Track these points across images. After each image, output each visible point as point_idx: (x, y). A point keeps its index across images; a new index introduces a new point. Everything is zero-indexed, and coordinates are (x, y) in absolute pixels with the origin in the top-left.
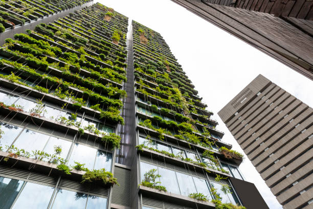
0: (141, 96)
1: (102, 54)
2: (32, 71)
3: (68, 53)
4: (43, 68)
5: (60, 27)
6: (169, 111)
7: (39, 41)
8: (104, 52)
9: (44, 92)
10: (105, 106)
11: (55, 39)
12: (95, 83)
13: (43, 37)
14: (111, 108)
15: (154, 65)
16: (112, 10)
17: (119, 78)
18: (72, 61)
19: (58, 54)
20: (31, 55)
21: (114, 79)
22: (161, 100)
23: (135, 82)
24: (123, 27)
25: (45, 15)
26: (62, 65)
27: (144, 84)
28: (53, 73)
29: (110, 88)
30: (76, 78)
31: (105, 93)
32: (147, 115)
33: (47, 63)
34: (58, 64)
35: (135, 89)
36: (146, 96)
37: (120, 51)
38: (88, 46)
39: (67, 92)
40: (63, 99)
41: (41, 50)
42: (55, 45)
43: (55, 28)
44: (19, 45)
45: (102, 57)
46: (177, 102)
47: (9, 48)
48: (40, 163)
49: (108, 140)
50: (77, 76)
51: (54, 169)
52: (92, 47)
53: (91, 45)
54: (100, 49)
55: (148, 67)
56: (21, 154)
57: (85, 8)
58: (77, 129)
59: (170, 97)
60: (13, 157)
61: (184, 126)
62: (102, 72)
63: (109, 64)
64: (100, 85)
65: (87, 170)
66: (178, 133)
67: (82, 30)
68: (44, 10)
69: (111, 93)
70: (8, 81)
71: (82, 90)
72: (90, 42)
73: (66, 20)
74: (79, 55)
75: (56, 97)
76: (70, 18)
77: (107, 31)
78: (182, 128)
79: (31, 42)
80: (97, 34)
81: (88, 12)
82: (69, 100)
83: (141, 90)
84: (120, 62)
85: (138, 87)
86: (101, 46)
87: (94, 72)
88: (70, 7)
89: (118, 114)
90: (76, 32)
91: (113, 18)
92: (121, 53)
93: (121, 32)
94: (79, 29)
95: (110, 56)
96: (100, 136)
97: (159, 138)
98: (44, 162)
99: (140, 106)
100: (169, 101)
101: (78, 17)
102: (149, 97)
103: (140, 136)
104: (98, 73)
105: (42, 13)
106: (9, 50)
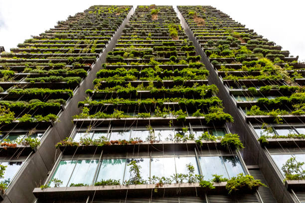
0: (231, 84)
1: (171, 57)
2: (128, 101)
3: (144, 71)
4: (133, 95)
5: (124, 49)
6: (271, 87)
7: (117, 71)
8: (172, 54)
9: (147, 117)
10: (205, 109)
11: (126, 62)
12: (184, 90)
13: (116, 65)
14: (212, 108)
15: (225, 43)
16: (154, 6)
17: (200, 74)
18: (151, 76)
19: (137, 75)
20: (118, 86)
21: (196, 77)
22: (255, 79)
23: (217, 72)
24: (174, 18)
25: (106, 43)
26: (146, 84)
27: (227, 69)
28: (144, 96)
29: (199, 88)
30: (164, 92)
31: (197, 95)
32: (250, 102)
33: (133, 89)
34: (142, 85)
35: (221, 79)
36: (237, 81)
37: (185, 45)
38: (155, 55)
39: (165, 109)
40: (165, 117)
41: (123, 78)
42: (130, 68)
43: (120, 51)
44: (104, 82)
45: (173, 59)
46: (272, 73)
47: (99, 88)
48: (182, 186)
49: (228, 142)
50: (163, 89)
51: (197, 188)
52: (159, 53)
53: (158, 52)
54: (166, 52)
55: (221, 48)
56: (163, 182)
57: (131, 18)
58: (193, 142)
59: (261, 72)
60: (159, 187)
61: (297, 98)
62: (182, 75)
63: (183, 64)
64: (188, 89)
65: (226, 180)
66: (294, 109)
67: (141, 42)
68: (103, 39)
69: (203, 93)
70: (115, 119)
71: (176, 102)
72: (155, 50)
73: (124, 38)
74: (153, 67)
75: (159, 118)
76: (126, 35)
77: (162, 30)
78: (296, 101)
79: (112, 75)
80: (156, 39)
81: (136, 20)
82: (171, 116)
83: (229, 77)
84: (192, 57)
85: (223, 75)
86: (166, 49)
87: (176, 79)
88: (119, 24)
89: (219, 113)
90: (138, 46)
91: (159, 14)
92: (187, 46)
93: (175, 25)
94: (139, 42)
95: (179, 55)
96: (218, 141)
97: (276, 123)
98: (185, 184)
99: (236, 95)
100: (264, 76)
101: (131, 30)
102: (240, 81)
103: (255, 128)
104: (179, 78)
105: (103, 42)
106: (101, 90)
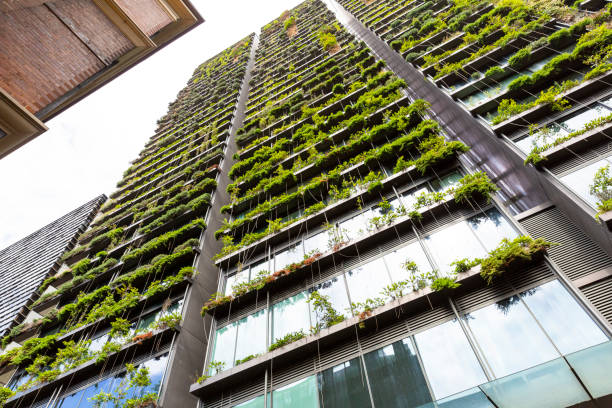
0: (452, 80)
1: (335, 87)
2: (284, 198)
3: (296, 135)
4: (290, 184)
5: (257, 113)
6: (529, 50)
7: (256, 156)
8: (335, 81)
9: (320, 209)
10: (412, 151)
11: (267, 133)
12: (367, 134)
13: (253, 145)
14: (424, 144)
15: (422, 10)
16: (287, 14)
17: (390, 91)
18: (310, 137)
19: (287, 148)
20: (264, 181)
21: (384, 101)
22: (494, 48)
23: (421, 70)
24: (322, 16)
25: (229, 118)
26: (305, 156)
27: (437, 57)
28: (307, 176)
29: (393, 119)
30: (337, 154)
31: (393, 133)
32: (494, 98)
33: (287, 172)
34: (299, 159)
35: (431, 79)
36: (460, 71)
37: (352, 54)
38: (308, 98)
39: (345, 183)
40: (348, 196)
41: (267, 163)
42: (273, 141)
43: (253, 121)
44: (242, 183)
45: (340, 91)
46: (528, 19)
47: (239, 196)
48: (404, 301)
49: (467, 193)
50: (336, 149)
51: (430, 295)
52: (313, 92)
53: (310, 91)
54: (324, 83)
55: (417, 26)
56: (371, 307)
57: (257, 56)
58: (406, 218)
59: (505, 27)
60: (367, 317)
61: (590, 43)
62: (359, 111)
63: (357, 89)
64: (376, 129)
65: (479, 262)
66: (588, 68)
67: (281, 87)
68: (224, 114)
69: (402, 125)
70: (274, 235)
71: (360, 162)
72: (305, 89)
73: (253, 96)
74: (310, 121)
75: (340, 202)
76: (256, 88)
77: (310, 48)
78: (588, 51)
79: (249, 167)
80: (303, 68)
81: (264, 55)
82: (358, 190)
83: (442, 70)
84: (369, 68)
85: (432, 72)
86: (323, 79)
87: (350, 122)
88: (241, 76)
89: (444, 143)
90: (278, 96)
91: (298, 22)
92: (357, 54)
93: (328, 27)
94: (279, 88)
95: (347, 77)
96: (449, 198)
97: (557, 111)
98: (409, 296)
99: (464, 96)
100: (513, 33)
101: (261, 75)
102: (467, 68)
103: (515, 141)
104: (356, 118)
105: (225, 119)
106: (241, 199)
